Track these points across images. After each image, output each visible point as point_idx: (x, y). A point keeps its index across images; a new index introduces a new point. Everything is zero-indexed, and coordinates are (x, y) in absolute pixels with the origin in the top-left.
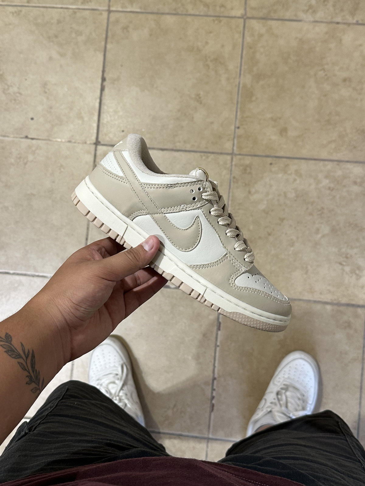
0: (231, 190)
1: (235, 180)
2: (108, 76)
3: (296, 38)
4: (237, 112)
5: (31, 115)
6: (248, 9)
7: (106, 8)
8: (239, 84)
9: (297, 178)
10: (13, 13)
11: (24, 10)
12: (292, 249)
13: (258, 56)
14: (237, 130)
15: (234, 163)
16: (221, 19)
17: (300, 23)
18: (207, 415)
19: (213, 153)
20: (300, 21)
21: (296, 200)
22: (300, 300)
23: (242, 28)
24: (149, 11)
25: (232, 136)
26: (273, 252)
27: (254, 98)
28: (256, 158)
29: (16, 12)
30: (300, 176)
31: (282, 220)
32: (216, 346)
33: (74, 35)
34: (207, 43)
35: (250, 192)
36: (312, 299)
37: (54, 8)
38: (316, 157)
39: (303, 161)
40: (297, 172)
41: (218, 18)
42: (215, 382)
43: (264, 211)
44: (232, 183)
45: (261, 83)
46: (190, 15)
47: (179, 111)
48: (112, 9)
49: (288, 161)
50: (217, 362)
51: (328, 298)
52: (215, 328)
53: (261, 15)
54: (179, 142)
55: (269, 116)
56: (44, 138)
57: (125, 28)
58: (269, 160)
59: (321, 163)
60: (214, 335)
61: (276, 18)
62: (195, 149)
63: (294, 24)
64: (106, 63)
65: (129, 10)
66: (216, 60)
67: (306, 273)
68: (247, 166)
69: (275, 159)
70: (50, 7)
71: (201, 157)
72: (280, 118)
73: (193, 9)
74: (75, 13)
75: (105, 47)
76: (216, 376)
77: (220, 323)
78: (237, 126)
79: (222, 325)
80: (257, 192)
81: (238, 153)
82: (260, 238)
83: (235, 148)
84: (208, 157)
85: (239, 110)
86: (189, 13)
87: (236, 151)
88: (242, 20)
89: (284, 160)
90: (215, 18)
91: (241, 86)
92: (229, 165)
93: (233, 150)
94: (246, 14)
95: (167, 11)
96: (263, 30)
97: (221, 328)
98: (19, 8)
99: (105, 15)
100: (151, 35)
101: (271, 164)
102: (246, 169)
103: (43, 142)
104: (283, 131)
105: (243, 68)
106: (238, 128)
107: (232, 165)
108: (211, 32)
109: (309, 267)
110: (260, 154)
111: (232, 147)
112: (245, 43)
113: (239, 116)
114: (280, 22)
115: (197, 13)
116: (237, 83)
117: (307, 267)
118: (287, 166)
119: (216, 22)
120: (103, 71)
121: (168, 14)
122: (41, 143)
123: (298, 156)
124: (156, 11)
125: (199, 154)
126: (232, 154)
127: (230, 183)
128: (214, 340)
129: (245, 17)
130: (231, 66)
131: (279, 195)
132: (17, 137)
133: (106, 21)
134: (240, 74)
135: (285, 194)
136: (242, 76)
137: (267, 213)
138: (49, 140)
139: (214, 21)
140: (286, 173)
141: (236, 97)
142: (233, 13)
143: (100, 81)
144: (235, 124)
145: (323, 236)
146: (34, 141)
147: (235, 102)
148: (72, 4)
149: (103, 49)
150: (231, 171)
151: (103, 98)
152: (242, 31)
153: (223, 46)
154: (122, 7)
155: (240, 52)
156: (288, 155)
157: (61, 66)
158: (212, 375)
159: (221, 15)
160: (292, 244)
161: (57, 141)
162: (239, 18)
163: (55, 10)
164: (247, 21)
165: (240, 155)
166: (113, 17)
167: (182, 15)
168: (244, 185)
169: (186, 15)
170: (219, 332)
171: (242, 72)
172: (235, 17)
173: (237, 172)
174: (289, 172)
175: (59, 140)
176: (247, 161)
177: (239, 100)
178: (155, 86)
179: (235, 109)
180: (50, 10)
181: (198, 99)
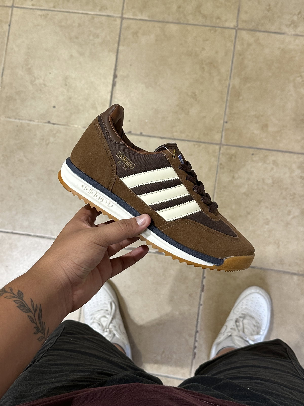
0: (218, 175)
1: (221, 166)
2: (119, 74)
3: (279, 48)
4: (226, 109)
5: (53, 104)
6: (239, 22)
7: (120, 15)
8: (229, 85)
9: (274, 167)
10: (41, 16)
11: (50, 13)
12: (267, 227)
13: (246, 62)
14: (225, 124)
15: (221, 152)
16: (217, 29)
17: (283, 36)
18: (190, 361)
19: (204, 143)
20: (283, 34)
21: (272, 186)
22: (272, 270)
23: (233, 38)
24: (156, 19)
25: (221, 129)
26: (251, 228)
27: (241, 98)
28: (240, 149)
29: (43, 15)
30: (277, 165)
31: (260, 202)
32: (200, 305)
33: (91, 37)
34: (203, 49)
35: (233, 177)
36: (282, 270)
37: (75, 13)
38: (291, 151)
39: (280, 153)
40: (274, 162)
41: (214, 28)
42: (198, 334)
43: (245, 193)
44: (219, 169)
45: (248, 85)
46: (190, 24)
47: (177, 105)
48: (124, 16)
49: (267, 153)
50: (200, 318)
51: (296, 269)
52: (200, 289)
53: (250, 27)
54: (176, 132)
55: (253, 113)
56: (63, 123)
57: (135, 34)
58: (251, 151)
59: (295, 156)
60: (199, 296)
61: (263, 30)
62: (189, 139)
63: (278, 36)
64: (118, 63)
65: (139, 18)
66: (210, 63)
67: (278, 247)
68: (232, 155)
69: (256, 150)
70: (72, 13)
71: (194, 145)
72: (262, 116)
73: (193, 20)
74: (93, 18)
75: (118, 49)
76: (199, 329)
77: (203, 286)
78: (226, 120)
79: (205, 288)
80: (239, 177)
81: (225, 143)
82: (240, 216)
83: (223, 139)
84: (199, 146)
85: (227, 107)
86: (189, 23)
87: (224, 142)
88: (234, 31)
89: (264, 151)
90: (211, 28)
91: (231, 86)
92: (217, 154)
93: (221, 141)
94: (237, 26)
95: (171, 20)
96: (252, 40)
97: (205, 290)
98: (46, 12)
99: (119, 21)
100: (156, 40)
101: (253, 154)
102: (231, 158)
103: (63, 127)
104: (264, 127)
105: (232, 72)
106: (227, 122)
107: (219, 154)
108: (207, 40)
109: (281, 243)
110: (244, 145)
111: (220, 138)
112: (236, 50)
113: (227, 113)
114: (266, 34)
115: (196, 23)
116: (228, 84)
117: (279, 243)
118: (266, 156)
119: (212, 32)
120: (115, 69)
121: (172, 23)
122: (61, 128)
123: (276, 149)
124: (161, 19)
125: (192, 143)
126: (220, 144)
127: (217, 168)
128: (198, 300)
129: (237, 28)
130: (224, 69)
131: (258, 181)
132: (41, 122)
133: (119, 26)
134: (230, 77)
135: (263, 180)
136: (232, 78)
137: (247, 195)
138: (67, 125)
139: (210, 30)
140: (265, 162)
141: (226, 96)
142: (227, 25)
143: (112, 77)
144: (224, 119)
145: (294, 217)
146: (55, 126)
147: (225, 101)
148: (91, 10)
149: (116, 50)
150: (219, 158)
151: (114, 92)
152: (233, 40)
153: (217, 52)
154: (134, 15)
155: (231, 59)
156: (268, 147)
157: (80, 63)
158: (195, 329)
159: (217, 26)
160: (267, 223)
161: (74, 127)
162: (232, 29)
163: (77, 15)
164: (238, 31)
165: (227, 145)
166: (125, 23)
167: (183, 24)
168: (229, 170)
169: (187, 24)
170: (203, 293)
171: (232, 75)
172: (228, 28)
173: (223, 159)
174: (268, 162)
175: (76, 126)
176: (233, 150)
177: (229, 98)
178: (158, 84)
179: (224, 106)
180: (72, 14)
181: (194, 96)
